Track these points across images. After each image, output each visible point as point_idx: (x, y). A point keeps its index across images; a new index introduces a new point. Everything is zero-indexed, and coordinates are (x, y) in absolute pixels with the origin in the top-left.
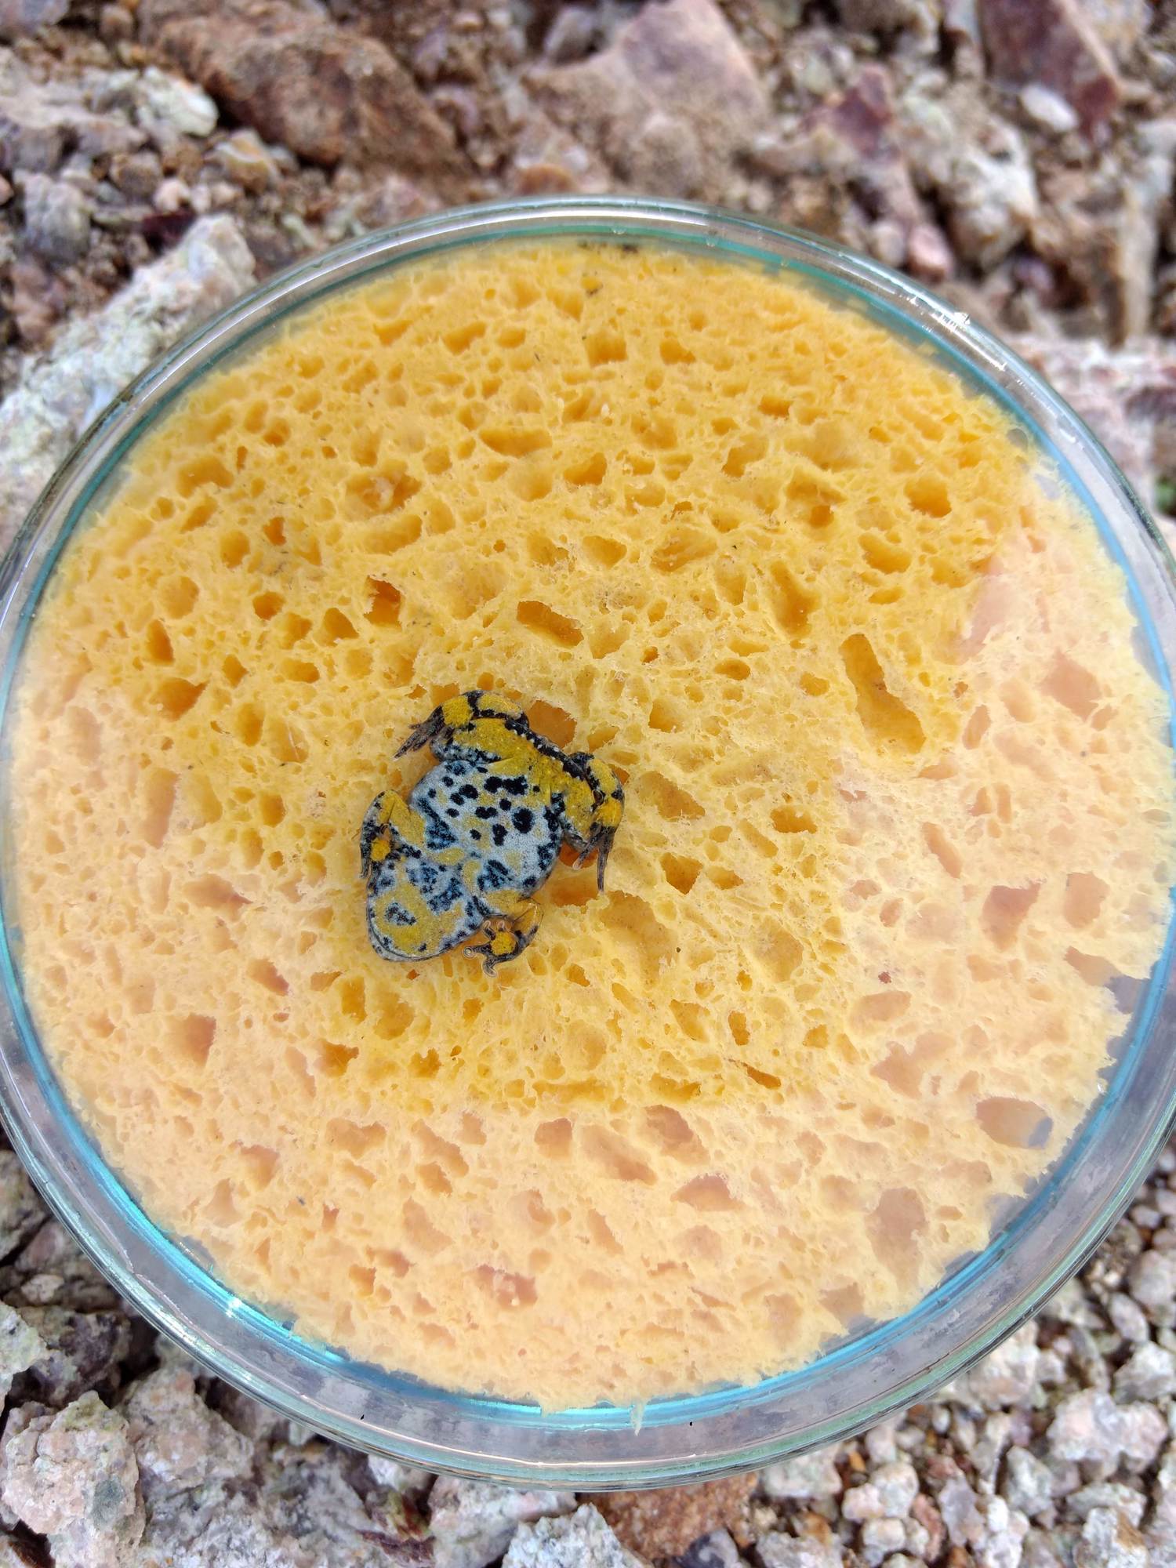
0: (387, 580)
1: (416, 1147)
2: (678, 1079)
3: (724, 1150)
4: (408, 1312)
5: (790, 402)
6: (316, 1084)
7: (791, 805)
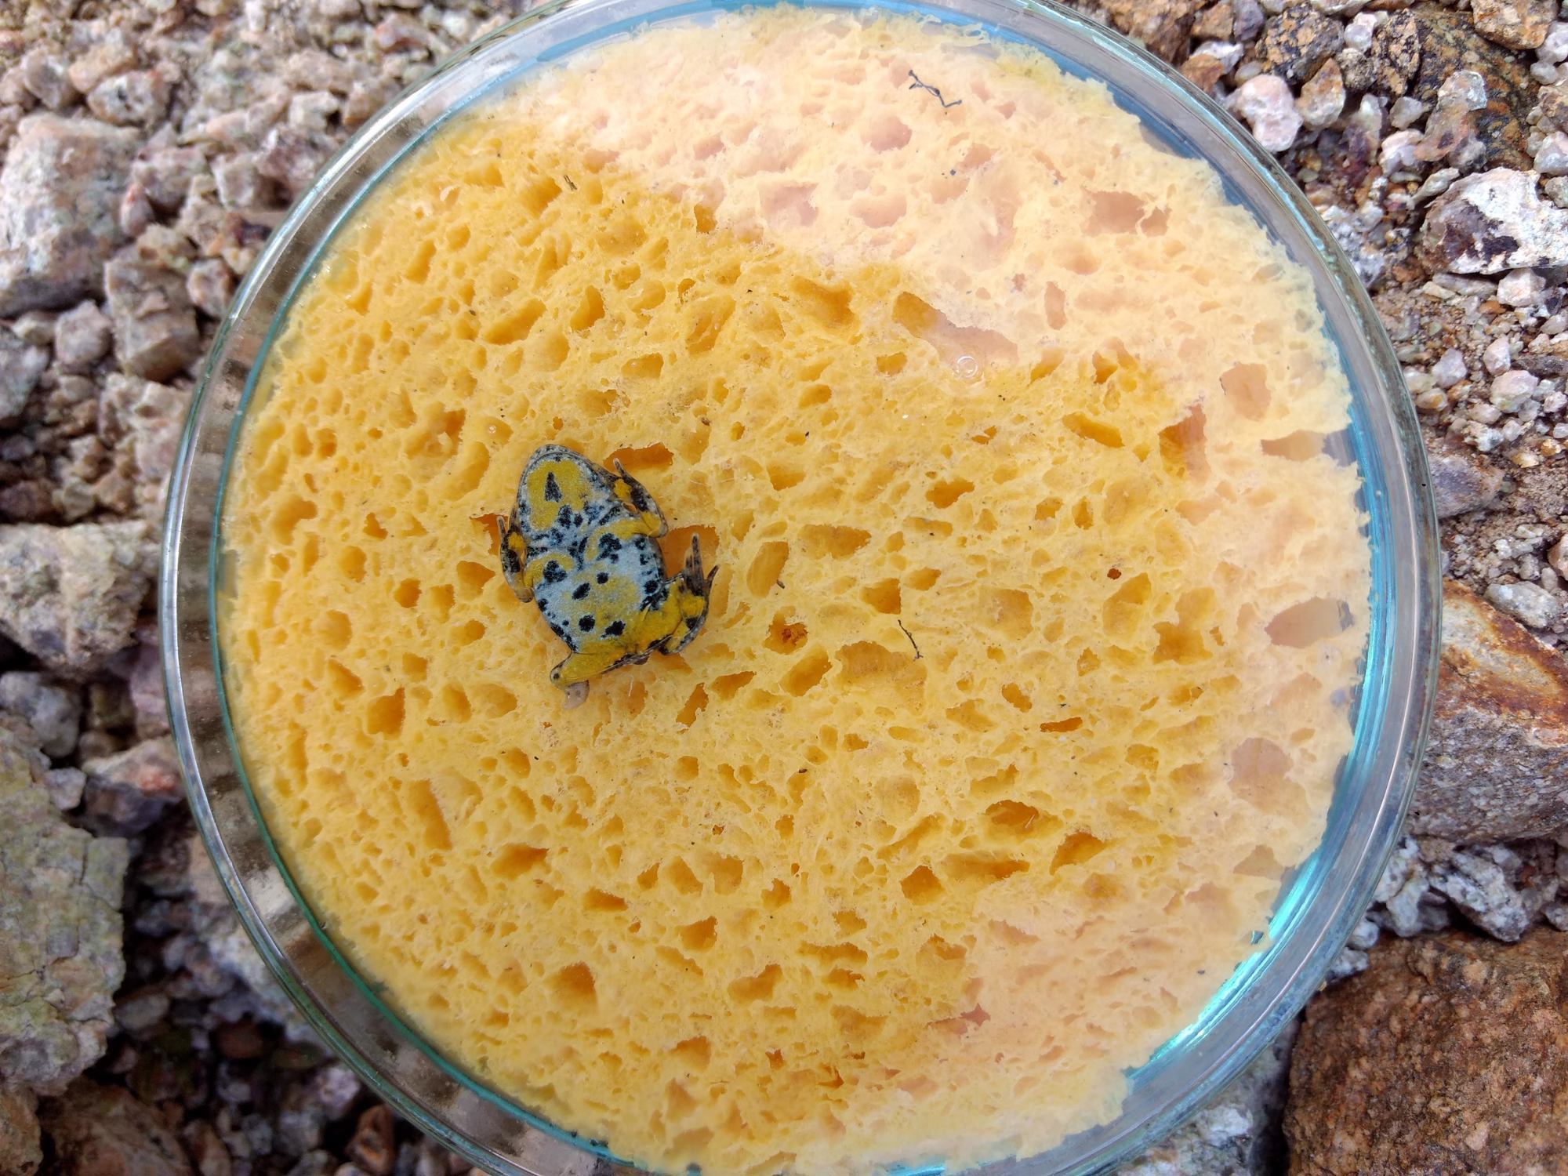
0: (487, 511)
1: (813, 964)
2: (993, 773)
5: (718, 135)
6: (698, 964)
7: (938, 478)
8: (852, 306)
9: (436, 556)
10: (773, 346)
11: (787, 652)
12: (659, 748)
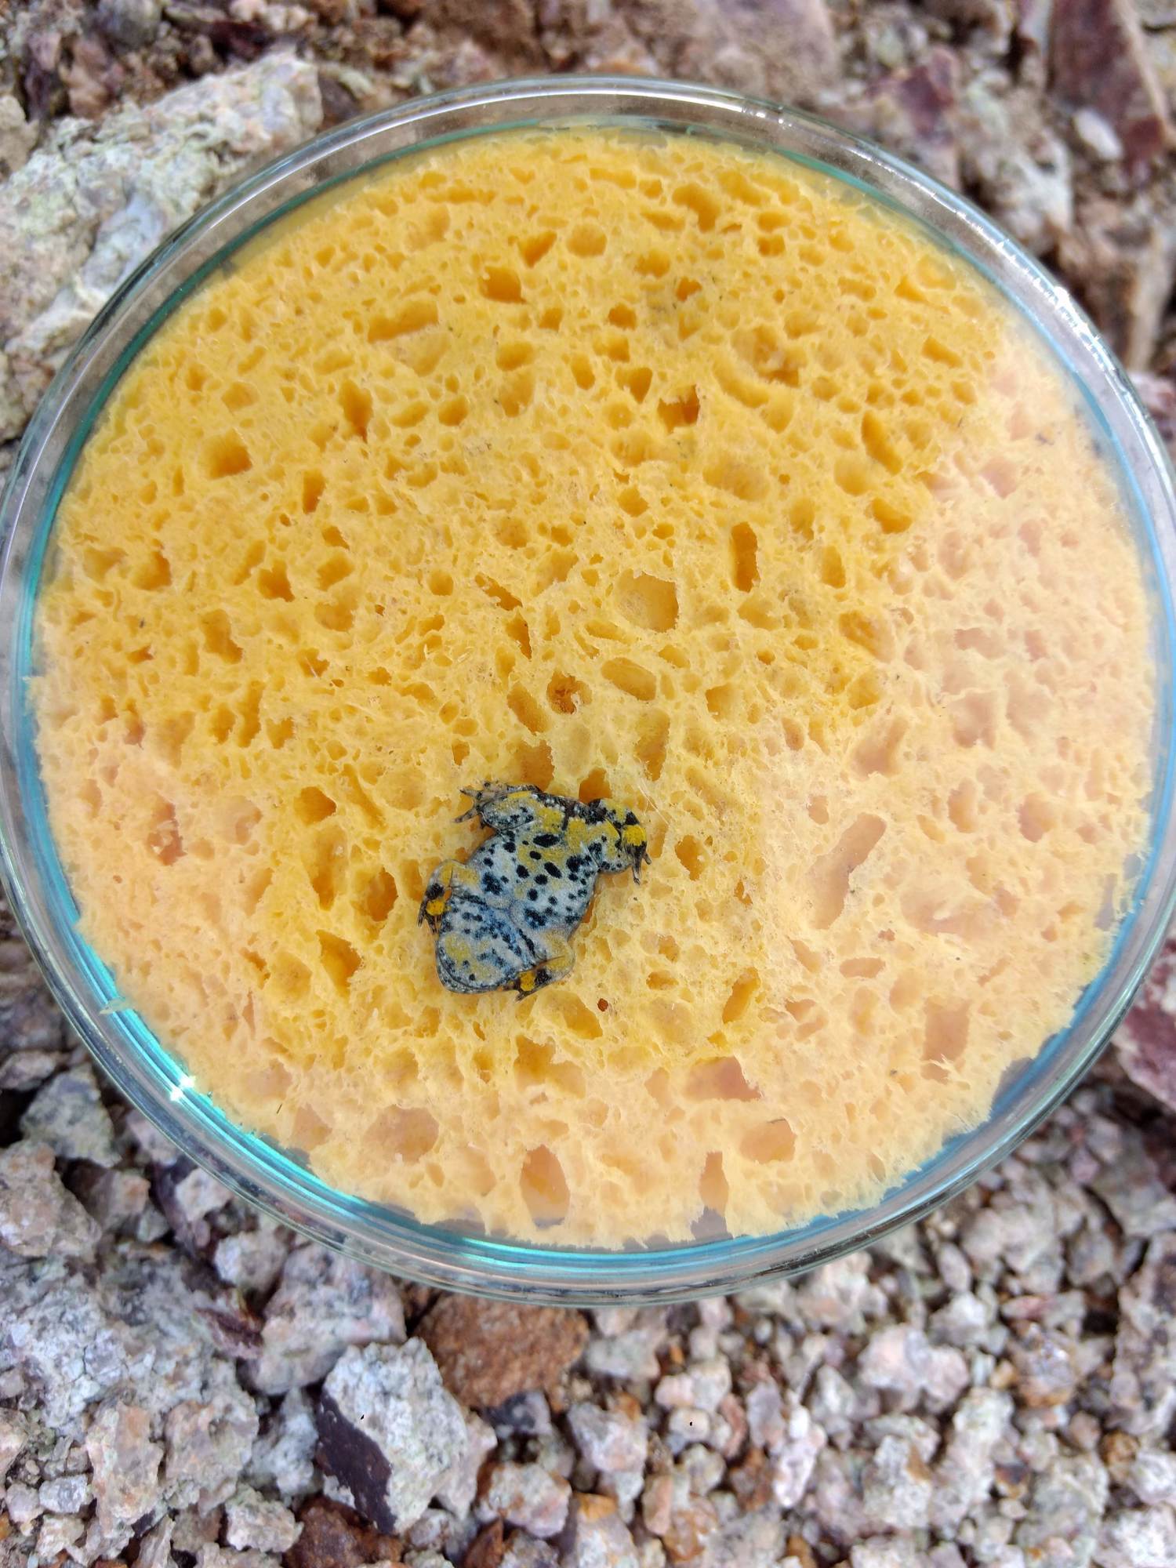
0: (702, 403)
3: (385, 951)
4: (98, 765)
5: (1045, 655)
6: (247, 581)
7: (705, 847)
8: (875, 776)
9: (660, 348)
10: (844, 698)
11: (549, 692)
12: (462, 560)
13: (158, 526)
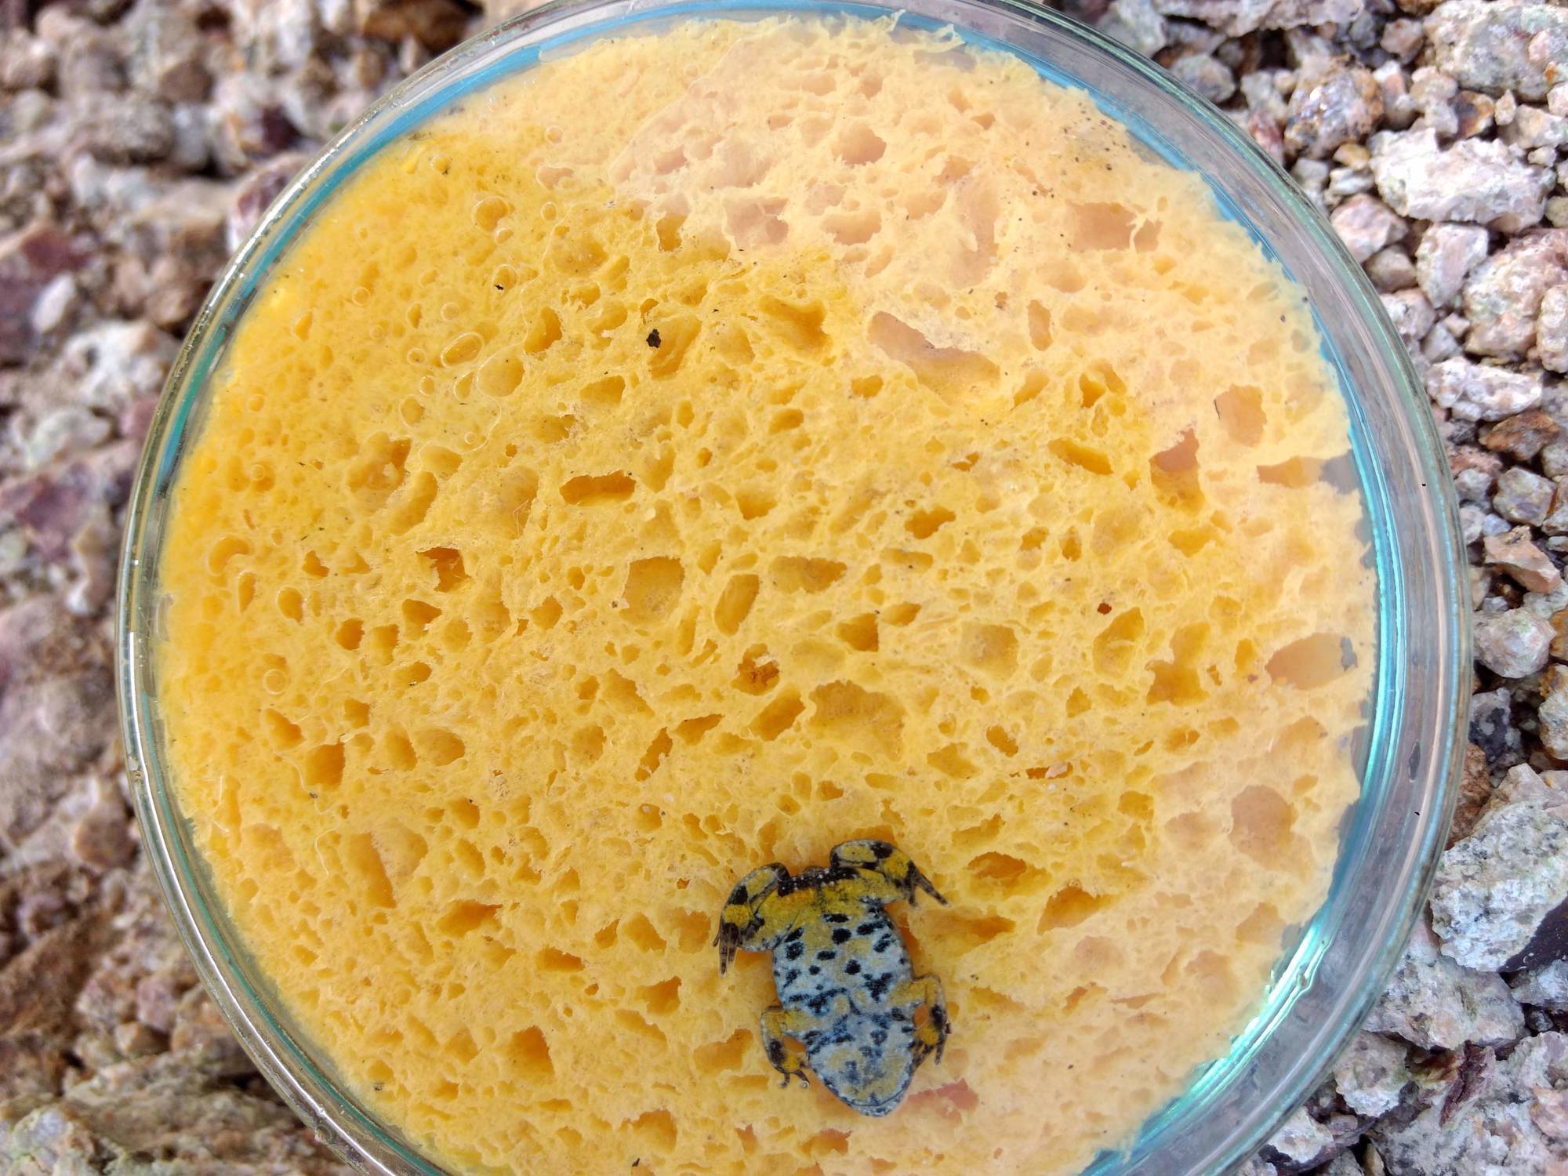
0: (435, 545)
2: (977, 824)
3: (1059, 860)
5: (682, 148)
6: (661, 1028)
7: (917, 508)
8: (826, 328)
9: (381, 593)
10: (742, 369)
11: (756, 692)
12: (621, 796)
13: (606, 1125)
